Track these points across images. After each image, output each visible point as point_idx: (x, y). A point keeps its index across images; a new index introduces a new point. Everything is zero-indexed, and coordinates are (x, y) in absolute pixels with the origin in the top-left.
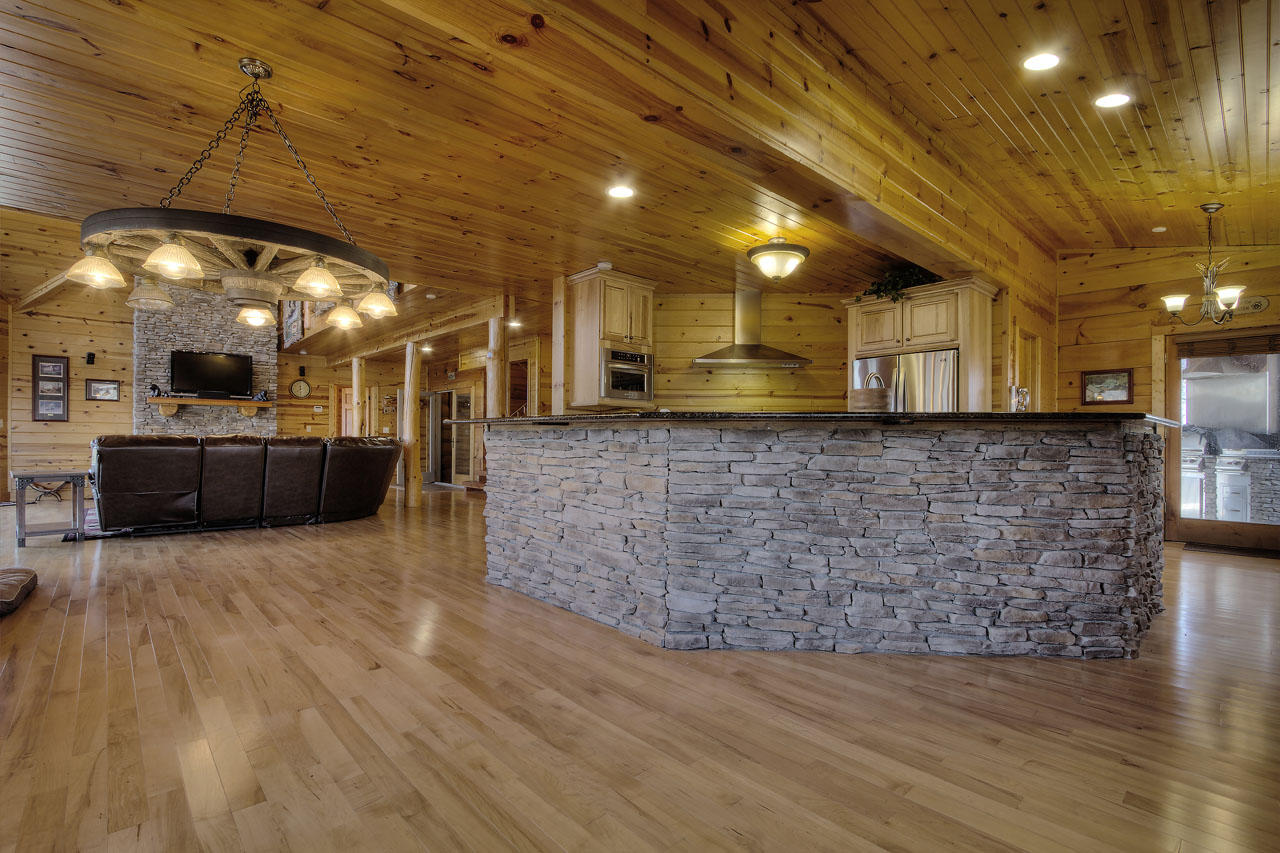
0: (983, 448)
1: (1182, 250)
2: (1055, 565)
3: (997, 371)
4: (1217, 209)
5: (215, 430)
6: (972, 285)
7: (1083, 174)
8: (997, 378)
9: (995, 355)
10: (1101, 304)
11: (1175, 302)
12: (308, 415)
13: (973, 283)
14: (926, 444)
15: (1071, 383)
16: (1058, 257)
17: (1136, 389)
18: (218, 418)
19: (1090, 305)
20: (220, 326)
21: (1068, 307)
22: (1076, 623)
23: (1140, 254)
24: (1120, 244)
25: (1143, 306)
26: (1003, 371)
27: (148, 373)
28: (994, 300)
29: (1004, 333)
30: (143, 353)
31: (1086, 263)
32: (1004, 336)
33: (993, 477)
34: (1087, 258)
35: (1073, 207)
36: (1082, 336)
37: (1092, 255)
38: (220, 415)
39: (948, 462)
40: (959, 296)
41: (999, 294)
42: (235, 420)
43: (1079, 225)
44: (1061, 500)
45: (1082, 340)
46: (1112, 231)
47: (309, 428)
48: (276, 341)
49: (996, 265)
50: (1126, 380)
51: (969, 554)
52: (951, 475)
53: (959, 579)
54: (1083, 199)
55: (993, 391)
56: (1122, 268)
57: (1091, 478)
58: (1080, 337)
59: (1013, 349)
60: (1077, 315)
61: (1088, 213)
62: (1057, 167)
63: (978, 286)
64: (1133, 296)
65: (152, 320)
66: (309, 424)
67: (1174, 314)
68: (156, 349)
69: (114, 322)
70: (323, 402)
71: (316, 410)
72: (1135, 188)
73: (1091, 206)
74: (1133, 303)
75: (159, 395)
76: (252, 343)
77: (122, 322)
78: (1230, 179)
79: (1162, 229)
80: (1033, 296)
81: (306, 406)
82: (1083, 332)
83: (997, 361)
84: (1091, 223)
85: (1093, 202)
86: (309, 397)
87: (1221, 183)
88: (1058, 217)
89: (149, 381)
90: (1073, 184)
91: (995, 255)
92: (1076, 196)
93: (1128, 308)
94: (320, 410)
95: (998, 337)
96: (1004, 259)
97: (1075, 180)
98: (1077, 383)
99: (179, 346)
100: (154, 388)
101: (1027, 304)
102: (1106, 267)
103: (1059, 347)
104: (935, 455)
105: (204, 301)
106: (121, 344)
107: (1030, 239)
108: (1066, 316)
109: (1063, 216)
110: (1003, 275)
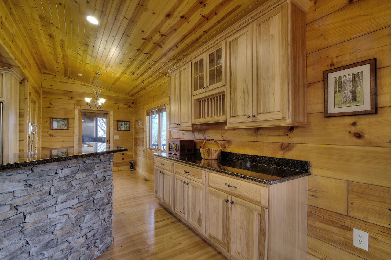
0: (59, 172)
1: (83, 83)
2: (91, 219)
3: (21, 115)
4: (99, 74)
6: (12, 73)
7: (66, 44)
8: (22, 119)
9: (21, 108)
10: (58, 94)
11: (88, 100)
13: (13, 72)
14: (23, 176)
15: (47, 122)
16: (42, 73)
17: (69, 126)
19: (54, 94)
21: (46, 93)
22: (97, 241)
23: (71, 81)
24: (66, 75)
25: (72, 98)
26: (25, 116)
28: (21, 83)
29: (26, 99)
31: (53, 78)
32: (26, 100)
33: (65, 187)
34: (54, 76)
35: (56, 56)
36: (51, 104)
37: (55, 76)
39: (39, 185)
40: (4, 76)
41: (23, 81)
43: (55, 63)
44: (92, 188)
45: (51, 106)
46: (66, 70)
49: (24, 67)
50: (66, 122)
51: (52, 237)
52: (41, 193)
53: (46, 256)
54: (61, 54)
55: (20, 125)
56: (65, 83)
57: (102, 175)
58: (50, 105)
59: (29, 107)
60: (49, 96)
61: (60, 60)
62: (59, 36)
63: (15, 74)
64: (69, 94)
67: (88, 103)
72: (80, 58)
73: (63, 58)
74: (69, 96)
78: (107, 67)
79: (81, 75)
80: (35, 85)
82: (51, 103)
83: (22, 111)
84: (60, 64)
85: (64, 56)
87: (104, 67)
88: (49, 57)
90: (61, 46)
91: (24, 63)
92: (59, 51)
93: (67, 98)
95: (22, 100)
96: (27, 66)
97: (62, 45)
98: (49, 121)
101: (33, 88)
102: (60, 82)
103: (42, 107)
104: (30, 182)
107: (35, 61)
108: (45, 96)
109: (51, 57)
110: (26, 72)
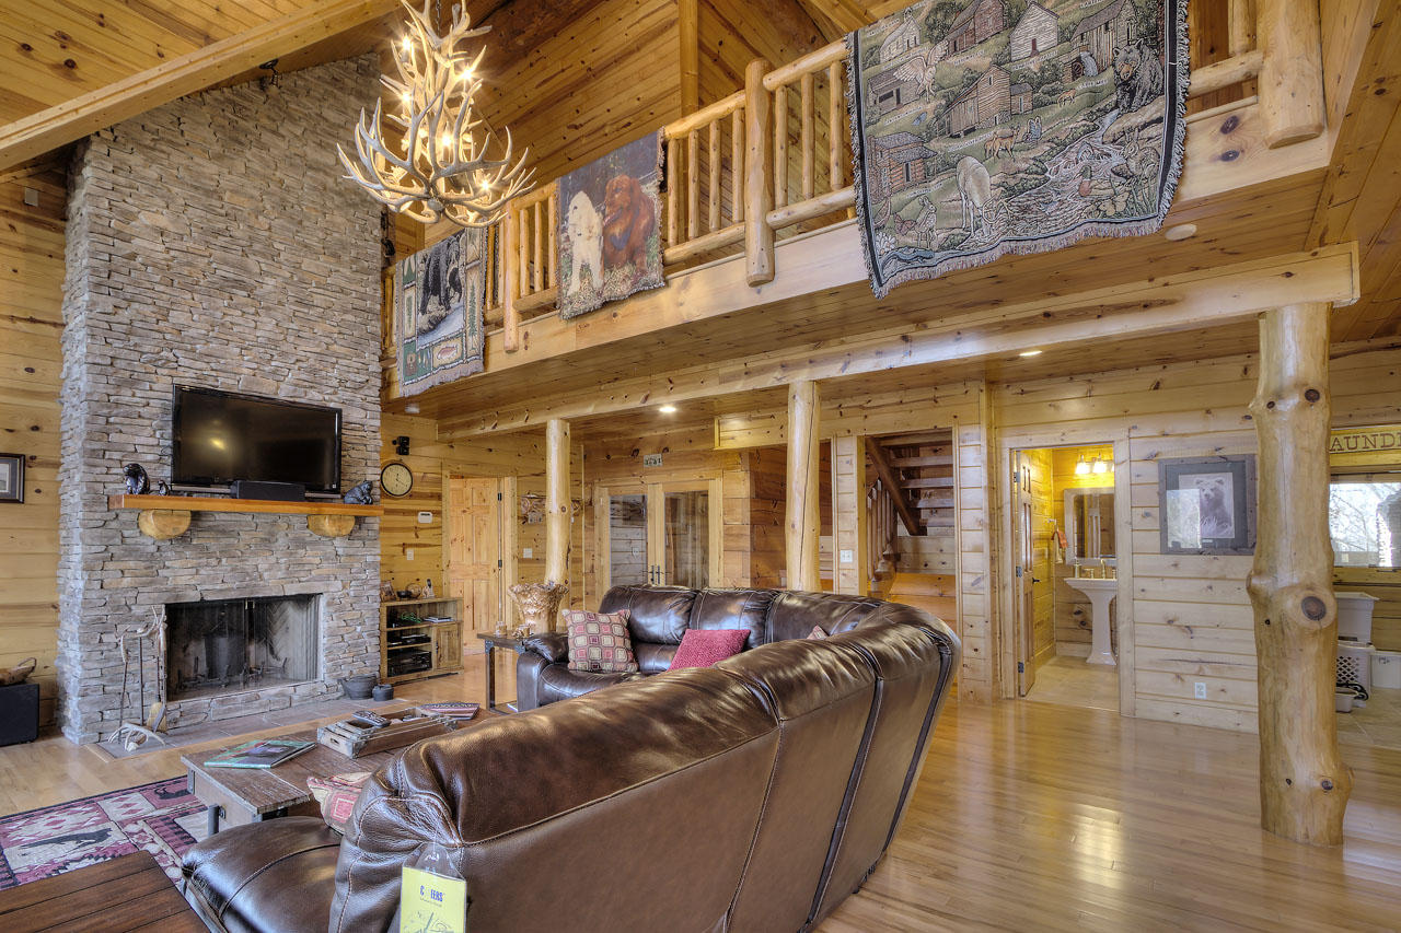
5: (261, 567)
12: (408, 529)
18: (268, 542)
20: (274, 343)
27: (114, 437)
30: (102, 389)
38: (272, 534)
42: (301, 543)
47: (410, 552)
48: (379, 383)
65: (125, 316)
66: (411, 545)
68: (132, 382)
69: (12, 318)
70: (432, 504)
71: (422, 519)
75: (146, 490)
76: (335, 383)
77: (32, 320)
81: (405, 513)
86: (410, 495)
89: (116, 456)
94: (427, 520)
99: (188, 379)
100: (135, 472)
105: (240, 284)
106: (30, 370)
